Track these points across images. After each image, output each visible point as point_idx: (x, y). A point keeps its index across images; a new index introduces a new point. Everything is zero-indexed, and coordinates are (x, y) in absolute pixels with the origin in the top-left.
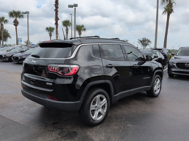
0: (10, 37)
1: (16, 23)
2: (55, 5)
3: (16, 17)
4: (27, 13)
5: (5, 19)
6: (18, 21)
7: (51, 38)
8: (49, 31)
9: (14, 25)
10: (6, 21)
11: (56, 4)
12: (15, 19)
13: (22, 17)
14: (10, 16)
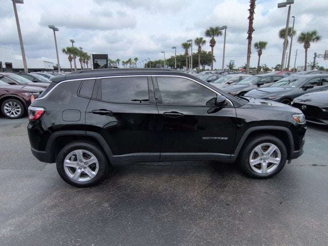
0: (215, 61)
1: (213, 43)
2: (250, 10)
3: (213, 36)
4: (225, 28)
5: (204, 40)
6: (216, 40)
7: (259, 57)
8: (258, 48)
9: (211, 46)
10: (204, 42)
11: (251, 7)
12: (211, 38)
13: (221, 34)
14: (207, 35)
